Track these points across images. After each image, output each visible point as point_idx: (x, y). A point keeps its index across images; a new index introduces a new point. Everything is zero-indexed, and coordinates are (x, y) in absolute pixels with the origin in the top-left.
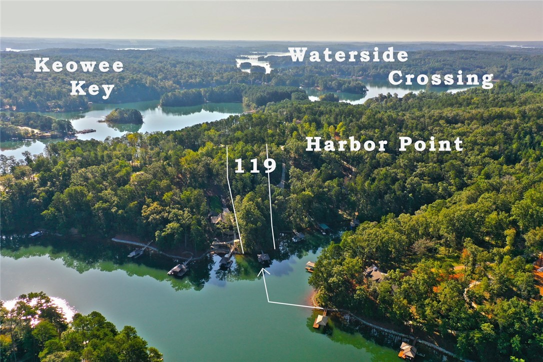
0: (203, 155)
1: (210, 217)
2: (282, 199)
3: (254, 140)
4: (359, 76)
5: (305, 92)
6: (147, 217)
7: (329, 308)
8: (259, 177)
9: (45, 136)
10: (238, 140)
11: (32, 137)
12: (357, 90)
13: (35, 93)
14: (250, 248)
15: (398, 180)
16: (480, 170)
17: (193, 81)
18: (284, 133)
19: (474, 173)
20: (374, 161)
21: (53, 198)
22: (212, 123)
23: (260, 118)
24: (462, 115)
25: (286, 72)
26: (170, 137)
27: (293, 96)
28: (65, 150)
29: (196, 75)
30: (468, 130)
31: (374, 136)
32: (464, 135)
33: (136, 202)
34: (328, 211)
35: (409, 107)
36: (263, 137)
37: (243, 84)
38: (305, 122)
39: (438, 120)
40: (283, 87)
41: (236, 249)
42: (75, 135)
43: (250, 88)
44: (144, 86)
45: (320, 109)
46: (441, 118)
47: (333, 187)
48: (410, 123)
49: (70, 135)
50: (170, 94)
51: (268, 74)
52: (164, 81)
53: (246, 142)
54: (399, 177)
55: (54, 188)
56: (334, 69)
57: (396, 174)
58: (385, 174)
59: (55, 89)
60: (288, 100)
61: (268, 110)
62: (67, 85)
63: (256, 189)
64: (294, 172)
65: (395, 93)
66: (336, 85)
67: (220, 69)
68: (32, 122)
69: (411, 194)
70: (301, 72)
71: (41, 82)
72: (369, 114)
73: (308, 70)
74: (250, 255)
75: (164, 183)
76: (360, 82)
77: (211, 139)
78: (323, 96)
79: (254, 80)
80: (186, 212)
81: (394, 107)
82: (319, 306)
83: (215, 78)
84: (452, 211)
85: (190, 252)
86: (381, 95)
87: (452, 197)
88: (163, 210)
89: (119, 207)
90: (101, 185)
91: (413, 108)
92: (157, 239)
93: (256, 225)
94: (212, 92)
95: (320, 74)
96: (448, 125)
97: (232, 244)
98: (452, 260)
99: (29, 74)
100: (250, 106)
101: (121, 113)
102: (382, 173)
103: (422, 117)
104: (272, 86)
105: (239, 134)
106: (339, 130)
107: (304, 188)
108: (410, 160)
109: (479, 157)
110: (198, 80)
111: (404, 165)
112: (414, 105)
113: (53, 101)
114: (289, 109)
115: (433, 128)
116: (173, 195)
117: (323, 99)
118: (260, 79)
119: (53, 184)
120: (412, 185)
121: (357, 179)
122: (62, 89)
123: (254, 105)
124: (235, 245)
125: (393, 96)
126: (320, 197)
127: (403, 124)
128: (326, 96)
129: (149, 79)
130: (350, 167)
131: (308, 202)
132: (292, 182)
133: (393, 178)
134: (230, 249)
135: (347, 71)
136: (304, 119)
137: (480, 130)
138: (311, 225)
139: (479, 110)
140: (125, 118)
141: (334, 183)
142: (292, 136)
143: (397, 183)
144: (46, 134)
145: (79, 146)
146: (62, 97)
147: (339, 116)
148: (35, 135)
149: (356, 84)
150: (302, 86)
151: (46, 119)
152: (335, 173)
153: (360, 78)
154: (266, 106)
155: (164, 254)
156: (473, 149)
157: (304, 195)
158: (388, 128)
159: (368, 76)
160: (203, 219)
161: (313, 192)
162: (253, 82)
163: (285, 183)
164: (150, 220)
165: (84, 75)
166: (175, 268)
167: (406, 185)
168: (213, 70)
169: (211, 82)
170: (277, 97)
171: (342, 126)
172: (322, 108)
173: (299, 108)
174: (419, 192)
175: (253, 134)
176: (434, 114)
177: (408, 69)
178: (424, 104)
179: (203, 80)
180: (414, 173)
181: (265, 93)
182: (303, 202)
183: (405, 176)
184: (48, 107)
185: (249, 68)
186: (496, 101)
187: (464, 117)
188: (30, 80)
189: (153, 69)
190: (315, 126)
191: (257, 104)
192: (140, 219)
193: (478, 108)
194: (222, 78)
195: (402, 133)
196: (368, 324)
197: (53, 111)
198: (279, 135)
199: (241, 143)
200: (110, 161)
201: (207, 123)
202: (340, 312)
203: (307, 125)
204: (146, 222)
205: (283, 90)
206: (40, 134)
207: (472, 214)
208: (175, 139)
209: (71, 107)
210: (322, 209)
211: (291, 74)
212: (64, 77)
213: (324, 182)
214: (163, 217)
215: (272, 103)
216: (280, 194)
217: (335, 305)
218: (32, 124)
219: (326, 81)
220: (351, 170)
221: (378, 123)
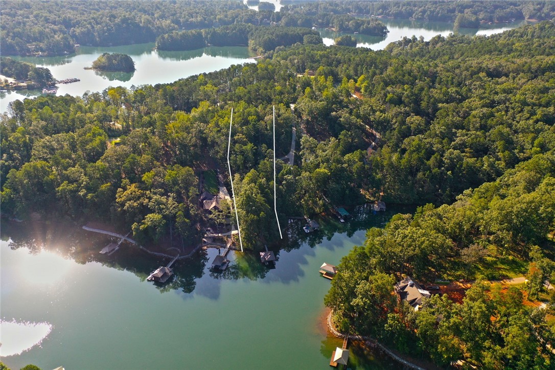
0: (195, 119)
1: (203, 200)
2: (291, 179)
3: (259, 99)
4: (378, 15)
5: (319, 34)
6: (123, 204)
7: (351, 334)
8: (263, 149)
9: (20, 87)
10: (240, 98)
11: (5, 88)
12: (376, 31)
13: (14, 33)
14: (252, 244)
15: (433, 153)
16: (534, 139)
17: (193, 19)
18: (295, 89)
19: (527, 144)
20: (404, 127)
21: (7, 177)
22: (210, 73)
23: (266, 69)
24: (506, 66)
25: (298, 9)
26: (160, 92)
27: (306, 39)
28: (30, 110)
29: (197, 13)
30: (515, 85)
31: (403, 94)
32: (511, 93)
33: (109, 184)
34: (347, 192)
35: (439, 54)
36: (269, 94)
37: (249, 24)
38: (320, 74)
39: (478, 73)
40: (294, 28)
41: (233, 243)
42: (56, 85)
43: (257, 29)
44: (137, 26)
45: (337, 56)
46: (480, 70)
47: (355, 162)
48: (444, 75)
49: (50, 85)
50: (166, 36)
51: (277, 12)
52: (161, 20)
53: (249, 102)
54: (435, 149)
55: (10, 162)
56: (350, 7)
57: (432, 145)
58: (419, 145)
59: (36, 29)
60: (299, 43)
61: (277, 56)
62: (50, 24)
63: (260, 166)
64: (307, 141)
65: (421, 36)
66: (353, 26)
67: (225, 5)
68: (6, 69)
69: (450, 172)
70: (314, 10)
71: (21, 21)
72: (396, 65)
73: (322, 7)
74: (251, 252)
75: (145, 158)
76: (380, 22)
77: (207, 97)
78: (339, 39)
79: (262, 19)
80: (171, 199)
81: (421, 54)
82: (338, 331)
83: (218, 17)
84: (509, 203)
85: (177, 249)
86: (405, 38)
87: (501, 177)
88: (143, 195)
89: (89, 189)
90: (67, 160)
91: (444, 54)
92: (134, 233)
93: (258, 215)
94: (214, 34)
95: (335, 12)
96: (490, 79)
97: (229, 236)
98: (508, 267)
99: (8, 10)
100: (256, 50)
101: (110, 58)
102: (414, 143)
103: (457, 68)
104: (282, 26)
105: (240, 90)
106: (360, 85)
107: (319, 163)
108: (447, 125)
109: (531, 122)
110: (199, 19)
111: (441, 132)
112: (445, 51)
113: (34, 43)
114: (301, 56)
115: (472, 83)
116: (155, 175)
117: (339, 43)
118: (268, 19)
119: (11, 157)
120: (451, 159)
121: (382, 151)
122: (45, 28)
123: (261, 49)
124: (232, 239)
125: (418, 39)
126: (338, 175)
127: (436, 77)
128: (342, 39)
129: (144, 17)
130: (374, 132)
131: (323, 181)
132: (304, 154)
133: (427, 149)
134: (226, 243)
135: (365, 9)
136: (318, 71)
137: (528, 86)
138: (326, 209)
139: (524, 59)
140: (114, 64)
141: (354, 156)
142: (304, 92)
143: (433, 158)
144: (22, 84)
145: (48, 105)
146: (44, 39)
147: (360, 66)
148: (9, 85)
149: (377, 25)
150: (315, 27)
151: (21, 66)
152: (355, 142)
153: (380, 17)
154: (274, 51)
155: (145, 249)
156: (522, 111)
157: (319, 173)
158: (419, 83)
159: (388, 15)
160: (192, 207)
161: (330, 169)
162: (261, 22)
163: (295, 153)
164: (125, 208)
165: (70, 13)
166: (156, 272)
167: (444, 160)
168: (217, 7)
169: (214, 21)
170: (287, 40)
171: (364, 80)
172: (339, 56)
173: (312, 55)
174: (459, 169)
175: (257, 90)
176: (472, 64)
177: (434, 6)
178: (455, 50)
179: (205, 19)
180: (453, 143)
181: (274, 35)
182: (318, 181)
183: (443, 147)
184: (28, 50)
185: (257, 5)
186: (542, 47)
187: (509, 68)
188: (9, 18)
189: (149, 6)
190: (332, 80)
191: (264, 48)
192: (114, 206)
193: (522, 55)
194: (226, 16)
195: (436, 90)
196: (401, 360)
197: (34, 55)
198: (289, 93)
199: (243, 103)
200: (83, 127)
201: (205, 74)
202: (365, 340)
203: (322, 79)
204: (121, 210)
205: (295, 32)
206: (15, 84)
207: (536, 209)
208: (165, 95)
209: (55, 51)
210: (340, 189)
211: (304, 12)
212: (47, 14)
213: (343, 154)
214: (142, 204)
215: (282, 47)
216: (289, 172)
217: (359, 331)
218: (6, 72)
219: (342, 20)
220: (375, 136)
221: (407, 77)
